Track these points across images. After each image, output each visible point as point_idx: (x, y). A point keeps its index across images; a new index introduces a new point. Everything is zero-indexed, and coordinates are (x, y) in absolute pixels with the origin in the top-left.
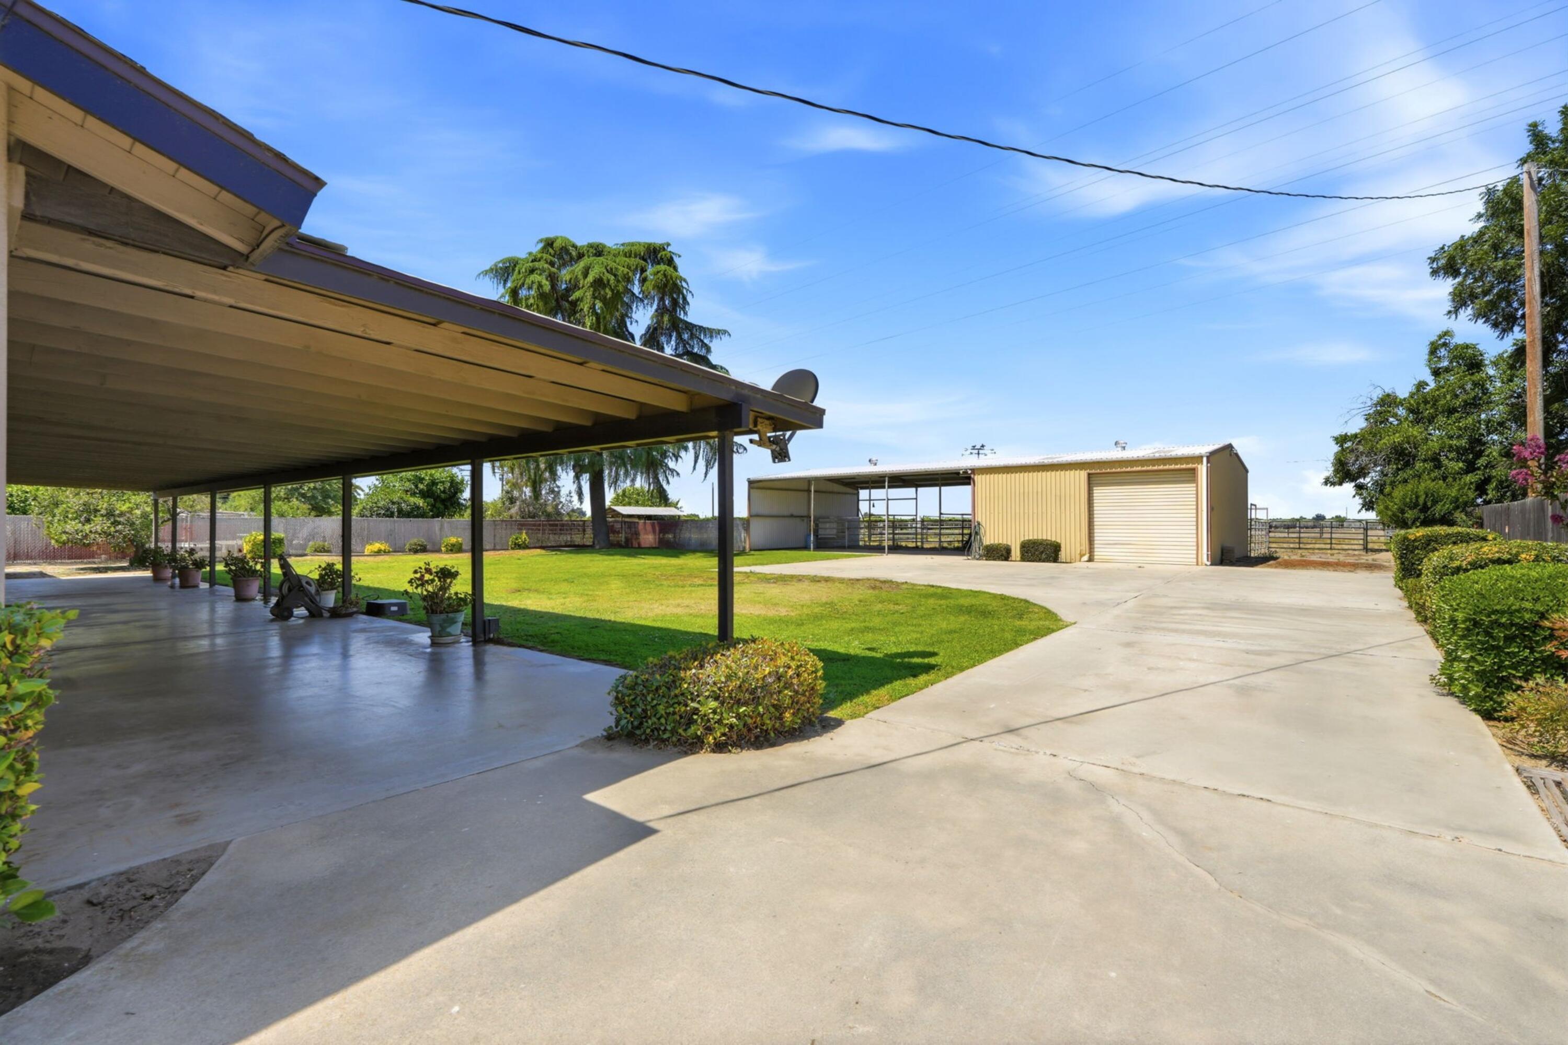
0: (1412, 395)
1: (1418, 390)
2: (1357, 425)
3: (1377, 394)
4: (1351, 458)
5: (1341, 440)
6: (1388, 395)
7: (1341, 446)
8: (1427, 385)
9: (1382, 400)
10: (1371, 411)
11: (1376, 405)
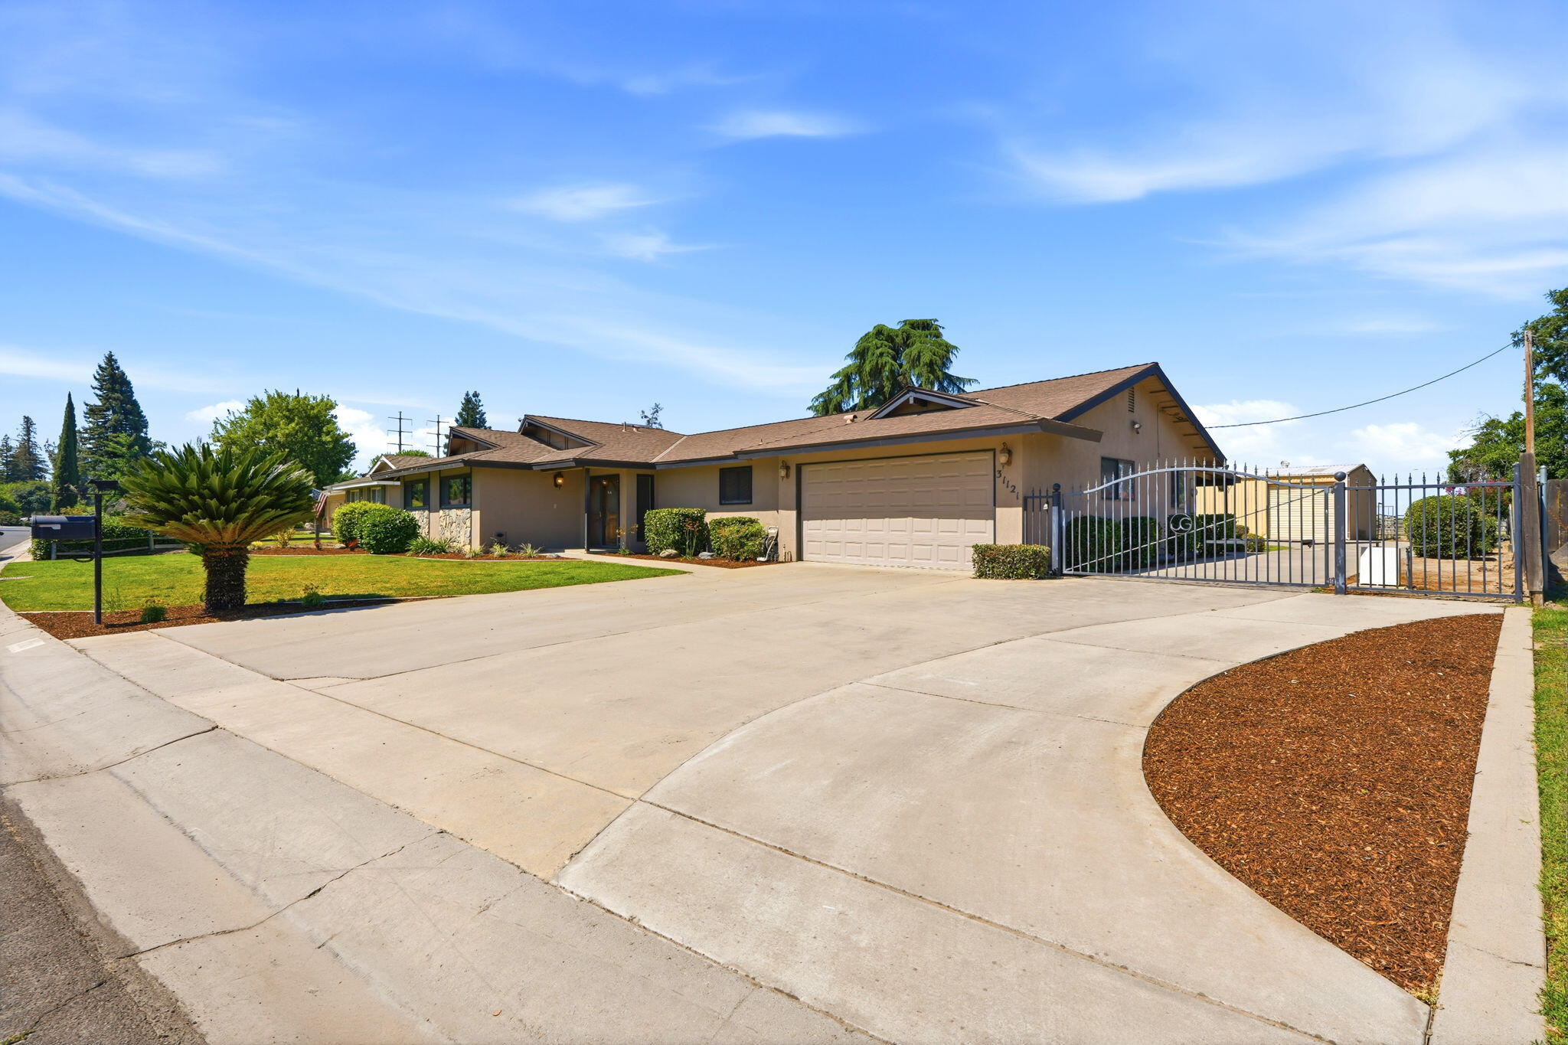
0: (1510, 422)
1: (1514, 418)
2: (1467, 443)
3: (1484, 420)
4: (1461, 468)
5: (1454, 455)
6: (1493, 421)
7: (1454, 459)
8: (1522, 414)
9: (1487, 424)
10: (1479, 433)
11: (1482, 428)
